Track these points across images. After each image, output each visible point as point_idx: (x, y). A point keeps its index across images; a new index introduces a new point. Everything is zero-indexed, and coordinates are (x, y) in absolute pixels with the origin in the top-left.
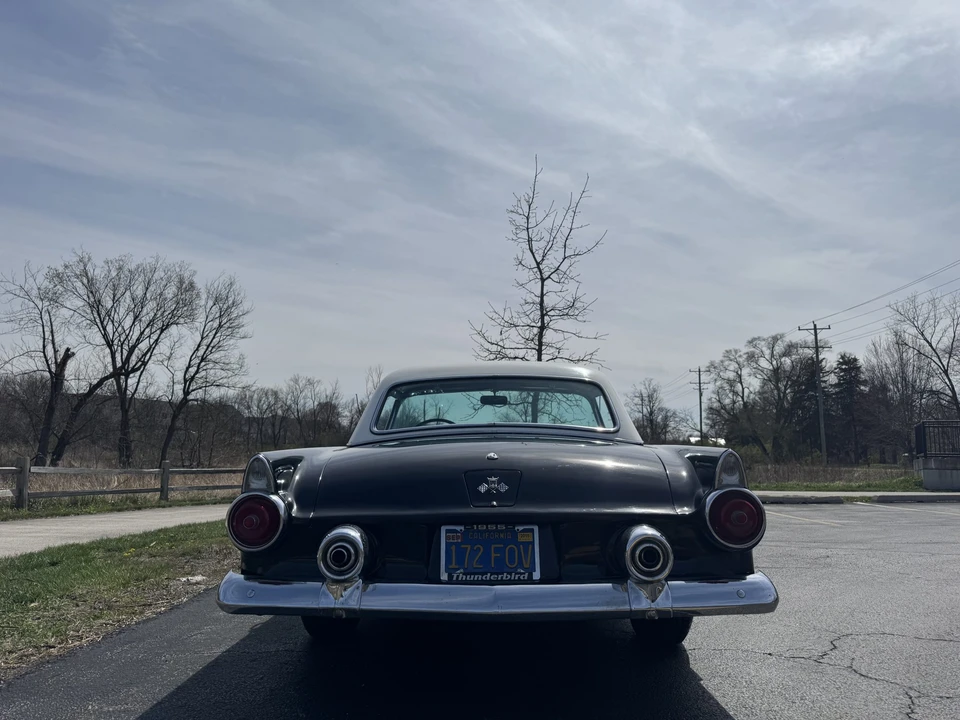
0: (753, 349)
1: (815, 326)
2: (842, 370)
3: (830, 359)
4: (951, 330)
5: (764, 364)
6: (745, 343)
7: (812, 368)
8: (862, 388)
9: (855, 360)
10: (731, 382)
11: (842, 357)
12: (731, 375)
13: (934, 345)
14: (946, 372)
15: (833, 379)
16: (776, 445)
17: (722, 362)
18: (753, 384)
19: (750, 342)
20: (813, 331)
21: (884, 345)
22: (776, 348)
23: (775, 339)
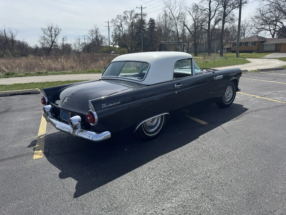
0: (125, 15)
1: (142, 7)
2: (150, 24)
3: (147, 20)
4: (179, 11)
5: (128, 20)
6: (123, 13)
7: (142, 22)
8: (155, 30)
9: (154, 20)
10: (119, 27)
11: (151, 19)
12: (119, 24)
13: (174, 16)
14: (176, 25)
15: (148, 27)
16: (131, 48)
17: (116, 19)
19: (124, 12)
20: (141, 9)
21: (162, 15)
22: (132, 15)
23: (132, 12)
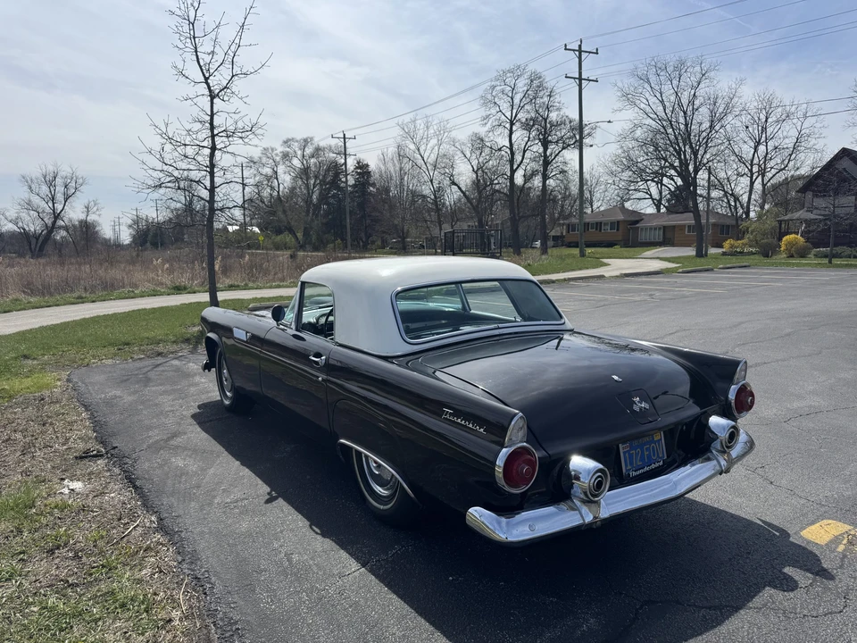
0: (288, 149)
1: (345, 135)
2: (359, 174)
3: (351, 164)
4: (436, 148)
5: (296, 163)
6: (281, 142)
7: (336, 170)
9: (367, 165)
10: (269, 178)
11: (358, 163)
12: (267, 171)
13: (425, 159)
14: (431, 181)
15: (351, 181)
16: (306, 233)
17: (260, 158)
18: (286, 180)
19: (285, 142)
20: (342, 140)
21: (390, 155)
22: (306, 149)
23: (306, 141)
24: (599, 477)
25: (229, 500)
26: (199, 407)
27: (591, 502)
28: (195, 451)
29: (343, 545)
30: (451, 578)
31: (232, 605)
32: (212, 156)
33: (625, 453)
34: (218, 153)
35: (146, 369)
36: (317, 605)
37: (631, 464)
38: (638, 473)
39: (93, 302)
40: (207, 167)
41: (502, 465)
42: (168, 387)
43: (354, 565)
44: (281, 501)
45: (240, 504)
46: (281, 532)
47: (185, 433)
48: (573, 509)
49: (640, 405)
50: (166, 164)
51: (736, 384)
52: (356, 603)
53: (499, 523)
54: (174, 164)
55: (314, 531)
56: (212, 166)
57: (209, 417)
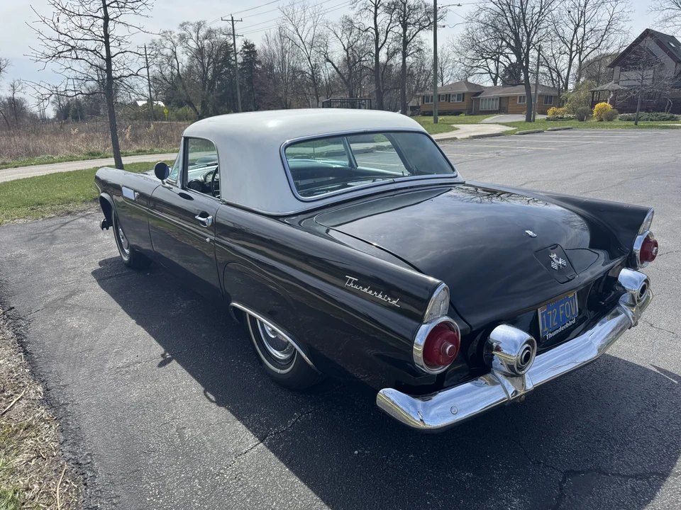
0: (184, 32)
1: (233, 18)
2: (246, 53)
3: (239, 45)
4: (312, 29)
5: (192, 44)
6: (178, 26)
7: (226, 49)
8: (258, 66)
9: (253, 45)
10: (169, 58)
11: (245, 43)
12: (168, 52)
13: (303, 39)
14: (309, 58)
15: (240, 60)
16: (204, 105)
17: (161, 40)
18: (184, 59)
19: (182, 25)
20: (231, 22)
21: (272, 36)
22: (200, 32)
23: (200, 25)
24: (527, 348)
25: (121, 365)
26: (100, 264)
27: (518, 375)
28: (91, 310)
29: (239, 415)
30: (356, 452)
31: (115, 501)
32: (106, 26)
33: (542, 314)
34: (111, 24)
35: (53, 228)
36: (210, 496)
37: (548, 325)
38: (554, 334)
39: (16, 167)
40: (102, 37)
41: (422, 344)
42: (73, 245)
43: (250, 439)
44: (174, 364)
45: (132, 368)
46: (174, 400)
47: (84, 291)
48: (494, 383)
49: (558, 262)
50: (62, 34)
51: (642, 234)
52: (255, 490)
53: (414, 405)
54: (69, 34)
55: (208, 398)
56: (107, 36)
57: (108, 275)
